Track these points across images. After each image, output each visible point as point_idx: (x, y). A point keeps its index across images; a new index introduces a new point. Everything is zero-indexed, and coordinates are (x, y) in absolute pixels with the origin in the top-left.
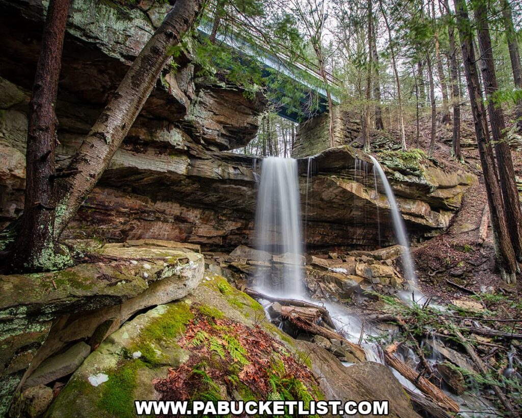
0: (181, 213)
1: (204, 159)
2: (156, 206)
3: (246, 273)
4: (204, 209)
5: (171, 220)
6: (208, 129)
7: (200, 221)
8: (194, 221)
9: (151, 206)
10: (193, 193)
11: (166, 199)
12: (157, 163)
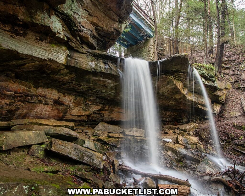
0: (59, 98)
1: (81, 53)
2: (38, 91)
3: (111, 145)
4: (76, 96)
5: (51, 103)
6: (83, 27)
7: (73, 104)
8: (69, 104)
9: (33, 91)
10: (69, 83)
11: (47, 86)
12: (38, 50)
